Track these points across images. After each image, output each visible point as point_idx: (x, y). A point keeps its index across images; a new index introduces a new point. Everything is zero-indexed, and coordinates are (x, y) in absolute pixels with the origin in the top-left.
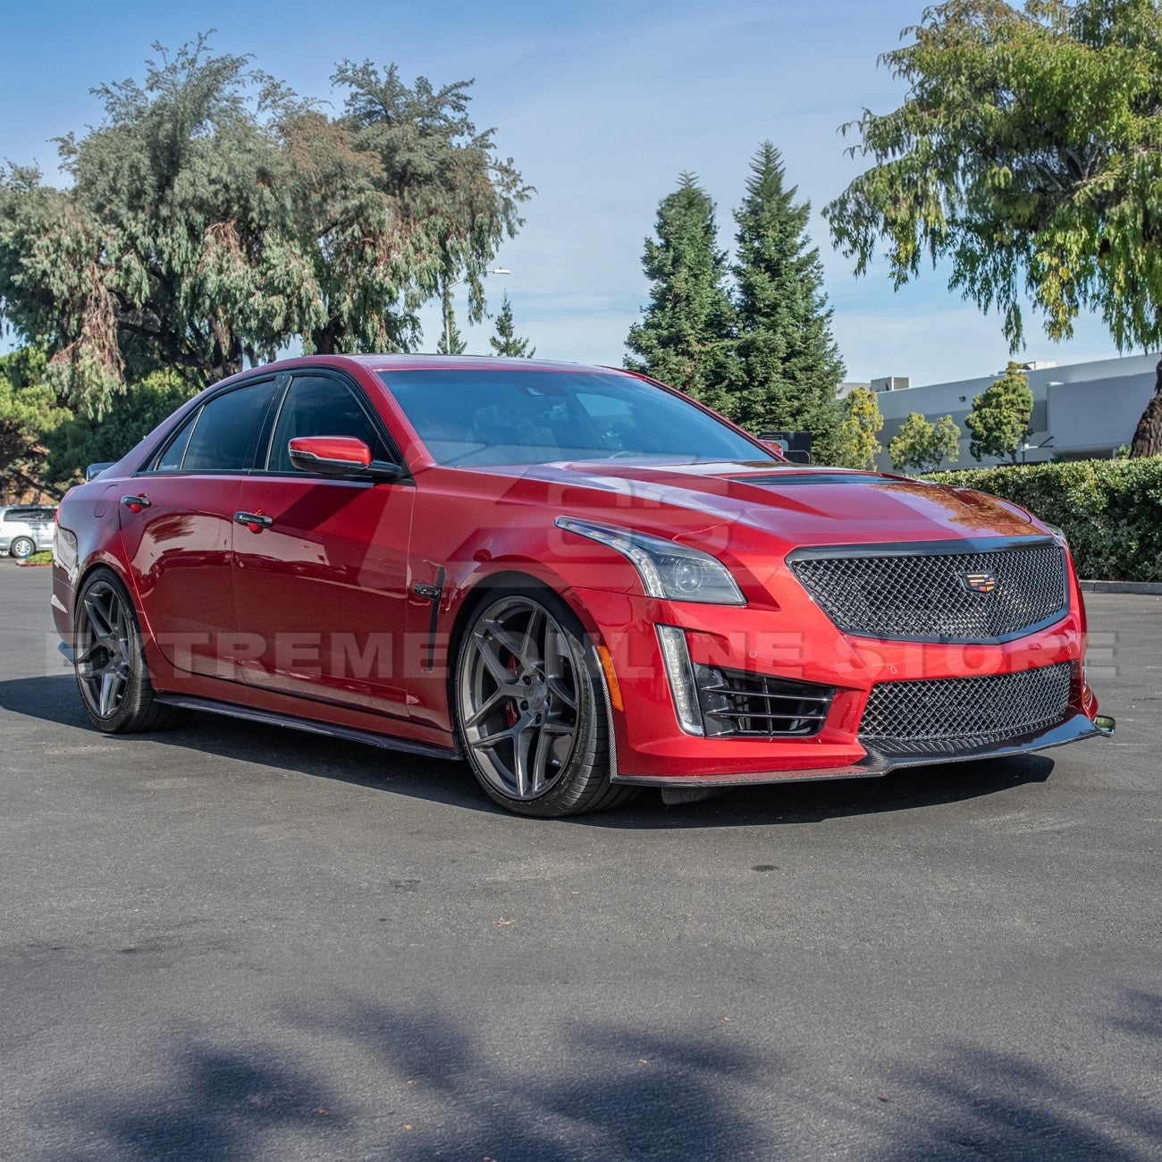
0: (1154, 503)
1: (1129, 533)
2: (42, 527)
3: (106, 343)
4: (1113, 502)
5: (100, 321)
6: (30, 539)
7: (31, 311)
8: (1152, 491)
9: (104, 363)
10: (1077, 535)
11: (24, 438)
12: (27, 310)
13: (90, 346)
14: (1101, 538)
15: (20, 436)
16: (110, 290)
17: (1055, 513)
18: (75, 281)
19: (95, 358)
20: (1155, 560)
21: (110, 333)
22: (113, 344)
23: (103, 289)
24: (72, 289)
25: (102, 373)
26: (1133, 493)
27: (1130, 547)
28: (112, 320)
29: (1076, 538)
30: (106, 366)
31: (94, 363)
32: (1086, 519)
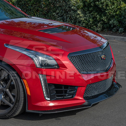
0: (98, 6)
1: (89, 16)
4: (85, 6)
8: (97, 3)
10: (73, 15)
14: (81, 17)
17: (67, 8)
20: (97, 25)
26: (91, 3)
27: (89, 21)
29: (73, 17)
32: (76, 11)
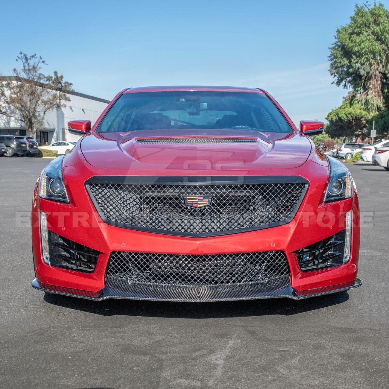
2: (355, 150)
3: (377, 90)
5: (375, 83)
6: (351, 154)
7: (355, 81)
9: (375, 97)
11: (362, 122)
12: (354, 80)
13: (372, 91)
15: (362, 121)
16: (380, 72)
18: (368, 70)
19: (373, 95)
21: (378, 87)
22: (379, 90)
23: (377, 72)
24: (368, 73)
25: (374, 100)
28: (379, 82)
30: (376, 98)
31: (372, 97)
